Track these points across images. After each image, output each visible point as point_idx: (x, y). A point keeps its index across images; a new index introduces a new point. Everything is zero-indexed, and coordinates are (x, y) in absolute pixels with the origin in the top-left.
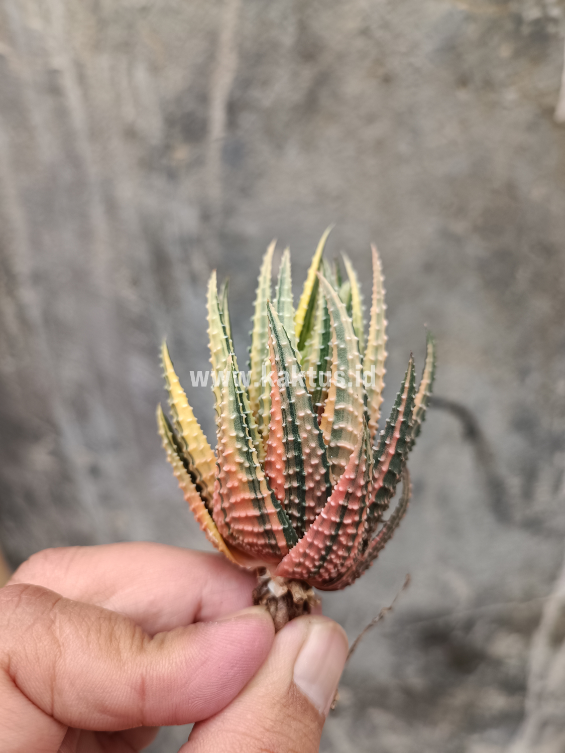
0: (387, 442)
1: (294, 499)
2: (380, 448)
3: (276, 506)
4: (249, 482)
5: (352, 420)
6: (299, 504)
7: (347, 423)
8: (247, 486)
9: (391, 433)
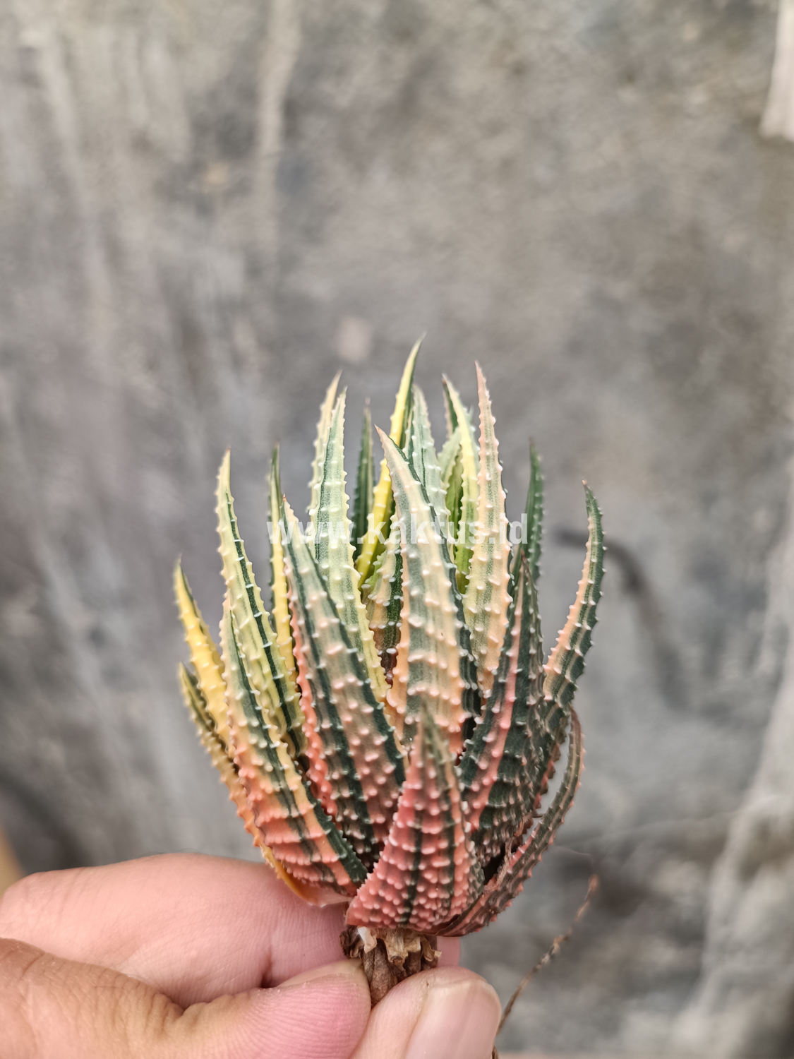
0: (496, 710)
1: (350, 813)
2: (485, 721)
3: (325, 826)
4: (275, 793)
5: (437, 677)
6: (359, 821)
7: (430, 682)
8: (275, 799)
9: (500, 695)
